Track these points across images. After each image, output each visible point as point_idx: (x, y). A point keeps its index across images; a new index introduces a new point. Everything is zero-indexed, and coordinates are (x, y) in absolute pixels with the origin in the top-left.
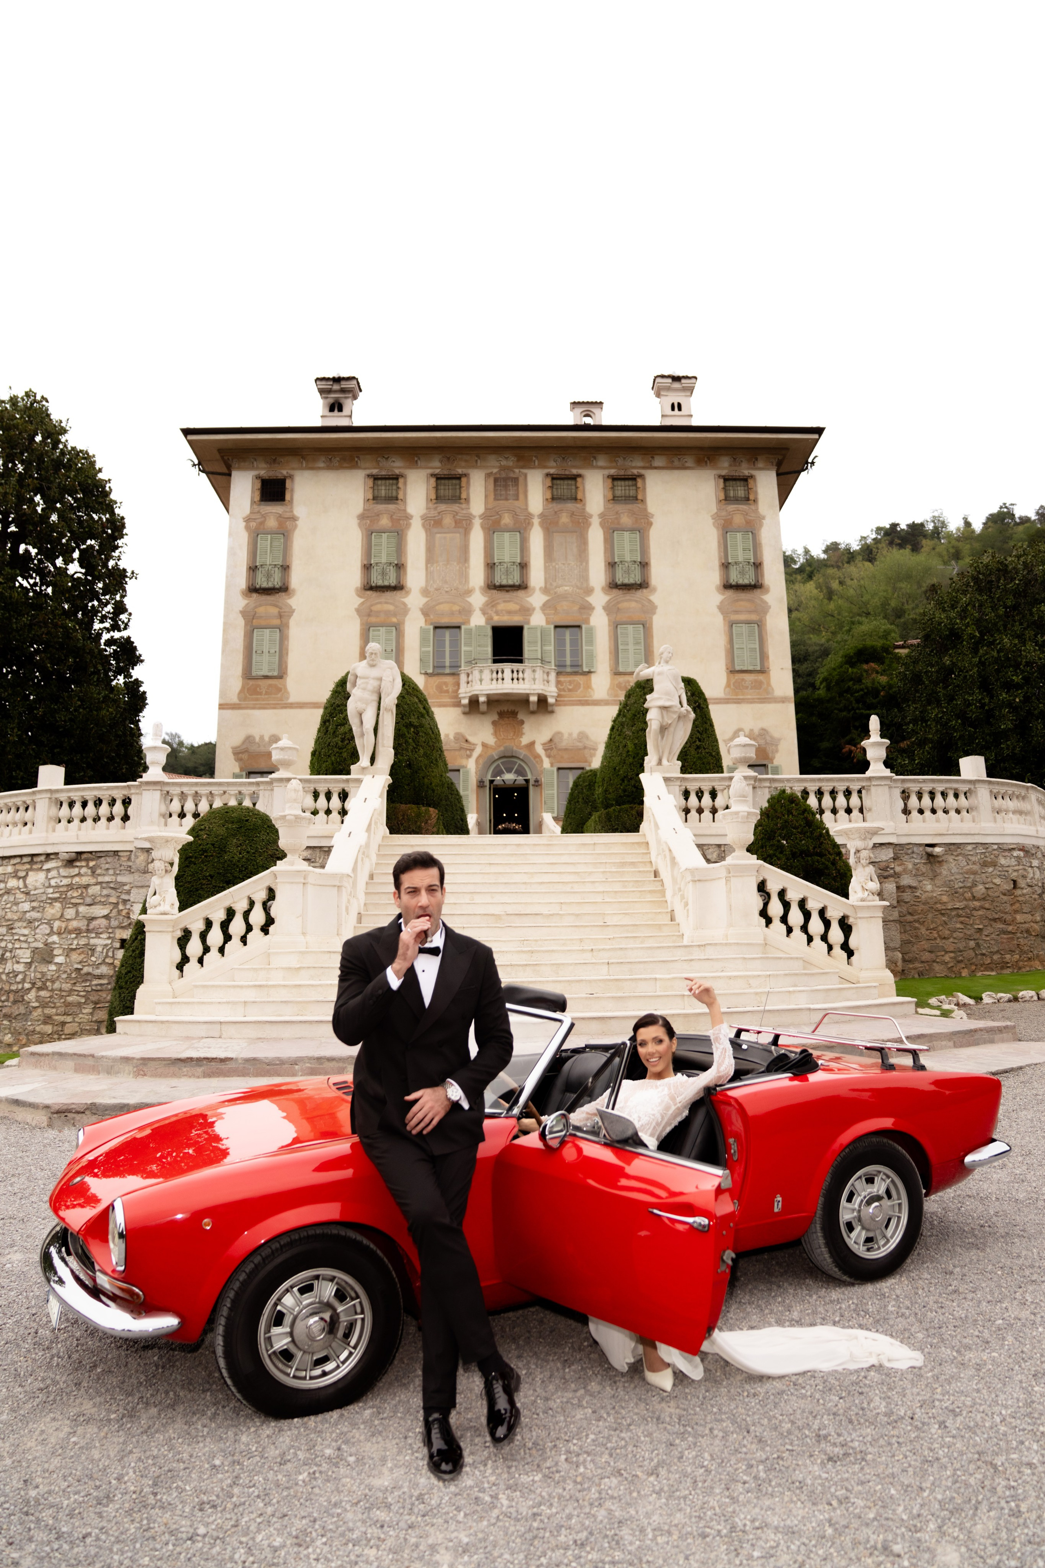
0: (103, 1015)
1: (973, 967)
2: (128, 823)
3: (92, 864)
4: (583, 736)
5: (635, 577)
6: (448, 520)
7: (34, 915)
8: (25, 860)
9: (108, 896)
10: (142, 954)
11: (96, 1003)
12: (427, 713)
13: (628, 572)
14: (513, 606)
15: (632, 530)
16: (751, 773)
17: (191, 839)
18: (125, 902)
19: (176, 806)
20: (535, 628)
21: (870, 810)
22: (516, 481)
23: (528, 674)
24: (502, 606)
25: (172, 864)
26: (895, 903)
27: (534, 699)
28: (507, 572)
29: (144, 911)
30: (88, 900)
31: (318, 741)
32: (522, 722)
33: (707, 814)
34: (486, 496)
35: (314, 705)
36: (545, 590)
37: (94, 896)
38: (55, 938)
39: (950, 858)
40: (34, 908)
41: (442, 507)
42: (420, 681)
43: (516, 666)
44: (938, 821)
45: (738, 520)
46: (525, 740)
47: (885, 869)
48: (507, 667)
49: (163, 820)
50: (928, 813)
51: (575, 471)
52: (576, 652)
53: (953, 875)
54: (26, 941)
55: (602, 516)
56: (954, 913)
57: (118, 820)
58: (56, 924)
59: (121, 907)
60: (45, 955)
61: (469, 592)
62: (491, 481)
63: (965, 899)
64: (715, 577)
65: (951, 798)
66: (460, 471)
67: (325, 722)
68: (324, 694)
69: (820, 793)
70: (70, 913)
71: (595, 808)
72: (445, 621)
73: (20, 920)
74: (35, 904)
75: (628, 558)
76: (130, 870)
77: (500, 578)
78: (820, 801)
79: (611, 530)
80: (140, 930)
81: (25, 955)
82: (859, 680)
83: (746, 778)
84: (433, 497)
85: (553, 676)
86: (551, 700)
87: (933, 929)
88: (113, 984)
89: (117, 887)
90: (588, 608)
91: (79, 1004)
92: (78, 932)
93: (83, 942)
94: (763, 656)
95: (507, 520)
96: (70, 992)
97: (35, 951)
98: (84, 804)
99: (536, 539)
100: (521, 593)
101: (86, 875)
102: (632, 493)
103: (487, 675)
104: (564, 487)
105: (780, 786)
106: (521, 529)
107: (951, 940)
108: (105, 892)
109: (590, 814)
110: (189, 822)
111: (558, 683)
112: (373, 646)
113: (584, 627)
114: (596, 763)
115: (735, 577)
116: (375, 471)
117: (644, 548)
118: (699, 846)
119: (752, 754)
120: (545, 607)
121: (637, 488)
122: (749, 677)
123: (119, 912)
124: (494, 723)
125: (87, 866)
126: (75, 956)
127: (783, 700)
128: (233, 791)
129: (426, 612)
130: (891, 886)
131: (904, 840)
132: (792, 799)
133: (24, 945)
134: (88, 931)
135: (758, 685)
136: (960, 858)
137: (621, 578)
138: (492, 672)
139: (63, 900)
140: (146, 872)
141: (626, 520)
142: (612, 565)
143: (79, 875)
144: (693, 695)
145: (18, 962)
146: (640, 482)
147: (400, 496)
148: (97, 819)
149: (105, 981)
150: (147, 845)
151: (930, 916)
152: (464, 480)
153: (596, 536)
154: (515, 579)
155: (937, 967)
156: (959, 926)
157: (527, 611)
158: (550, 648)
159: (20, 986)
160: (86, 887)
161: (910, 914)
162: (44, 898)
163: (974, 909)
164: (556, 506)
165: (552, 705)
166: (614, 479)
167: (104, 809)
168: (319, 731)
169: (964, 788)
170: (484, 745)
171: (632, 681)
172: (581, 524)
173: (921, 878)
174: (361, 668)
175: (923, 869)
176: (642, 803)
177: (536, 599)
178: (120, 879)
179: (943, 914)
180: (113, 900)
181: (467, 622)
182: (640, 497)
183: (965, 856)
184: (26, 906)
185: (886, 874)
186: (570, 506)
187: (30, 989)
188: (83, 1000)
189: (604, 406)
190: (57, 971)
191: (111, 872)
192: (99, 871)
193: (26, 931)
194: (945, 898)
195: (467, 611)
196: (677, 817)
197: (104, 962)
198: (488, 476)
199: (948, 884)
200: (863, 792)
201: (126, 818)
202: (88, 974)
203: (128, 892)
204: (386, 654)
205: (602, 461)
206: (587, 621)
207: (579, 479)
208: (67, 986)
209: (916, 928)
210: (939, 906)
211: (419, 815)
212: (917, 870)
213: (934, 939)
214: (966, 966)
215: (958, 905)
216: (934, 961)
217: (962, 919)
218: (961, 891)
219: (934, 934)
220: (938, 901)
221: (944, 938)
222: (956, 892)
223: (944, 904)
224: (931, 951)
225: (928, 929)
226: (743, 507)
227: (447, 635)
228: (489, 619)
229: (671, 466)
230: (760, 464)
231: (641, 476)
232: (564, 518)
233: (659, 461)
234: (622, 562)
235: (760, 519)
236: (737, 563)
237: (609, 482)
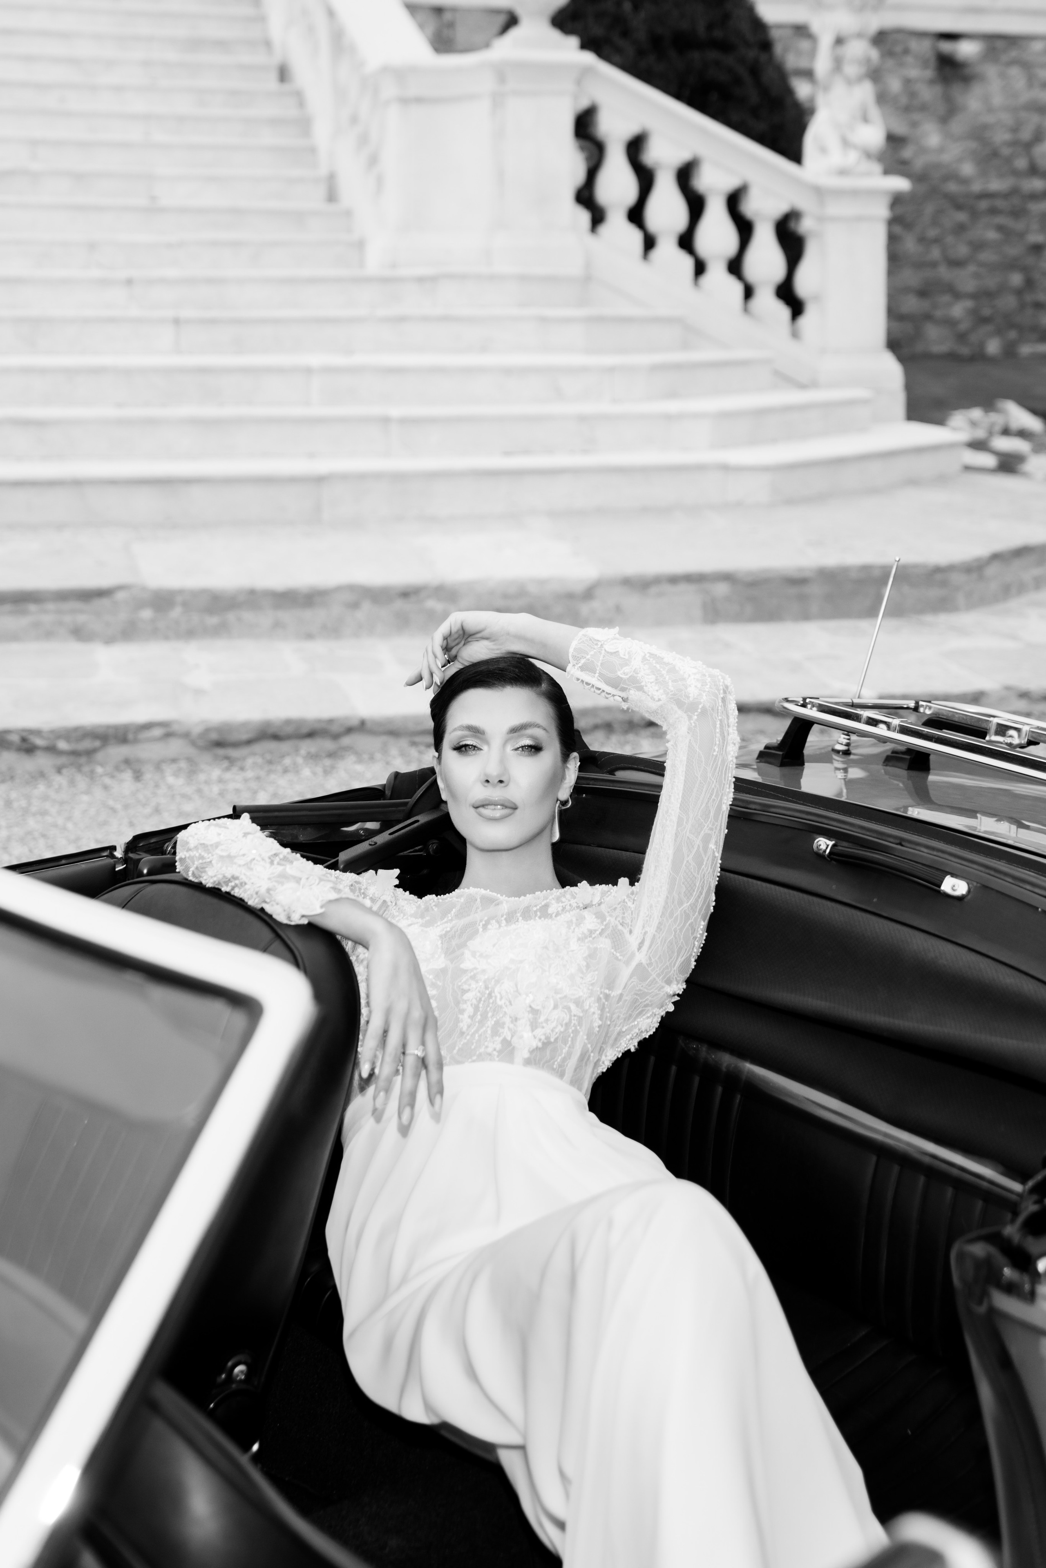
39: (991, 71)
53: (990, 110)
56: (984, 205)
63: (1016, 173)
87: (936, 241)
107: (972, 268)
136: (1015, 71)
156: (992, 235)
163: (1034, 197)
173: (916, 116)
175: (928, 93)
179: (959, 207)
183: (1027, 67)
194: (968, 169)
199: (979, 133)
210: (952, 187)
212: (912, 95)
213: (934, 265)
214: (999, 332)
215: (996, 185)
216: (928, 317)
217: (1001, 220)
218: (1006, 151)
219: (935, 253)
220: (952, 176)
221: (956, 263)
222: (995, 154)
223: (965, 181)
224: (923, 293)
225: (922, 240)
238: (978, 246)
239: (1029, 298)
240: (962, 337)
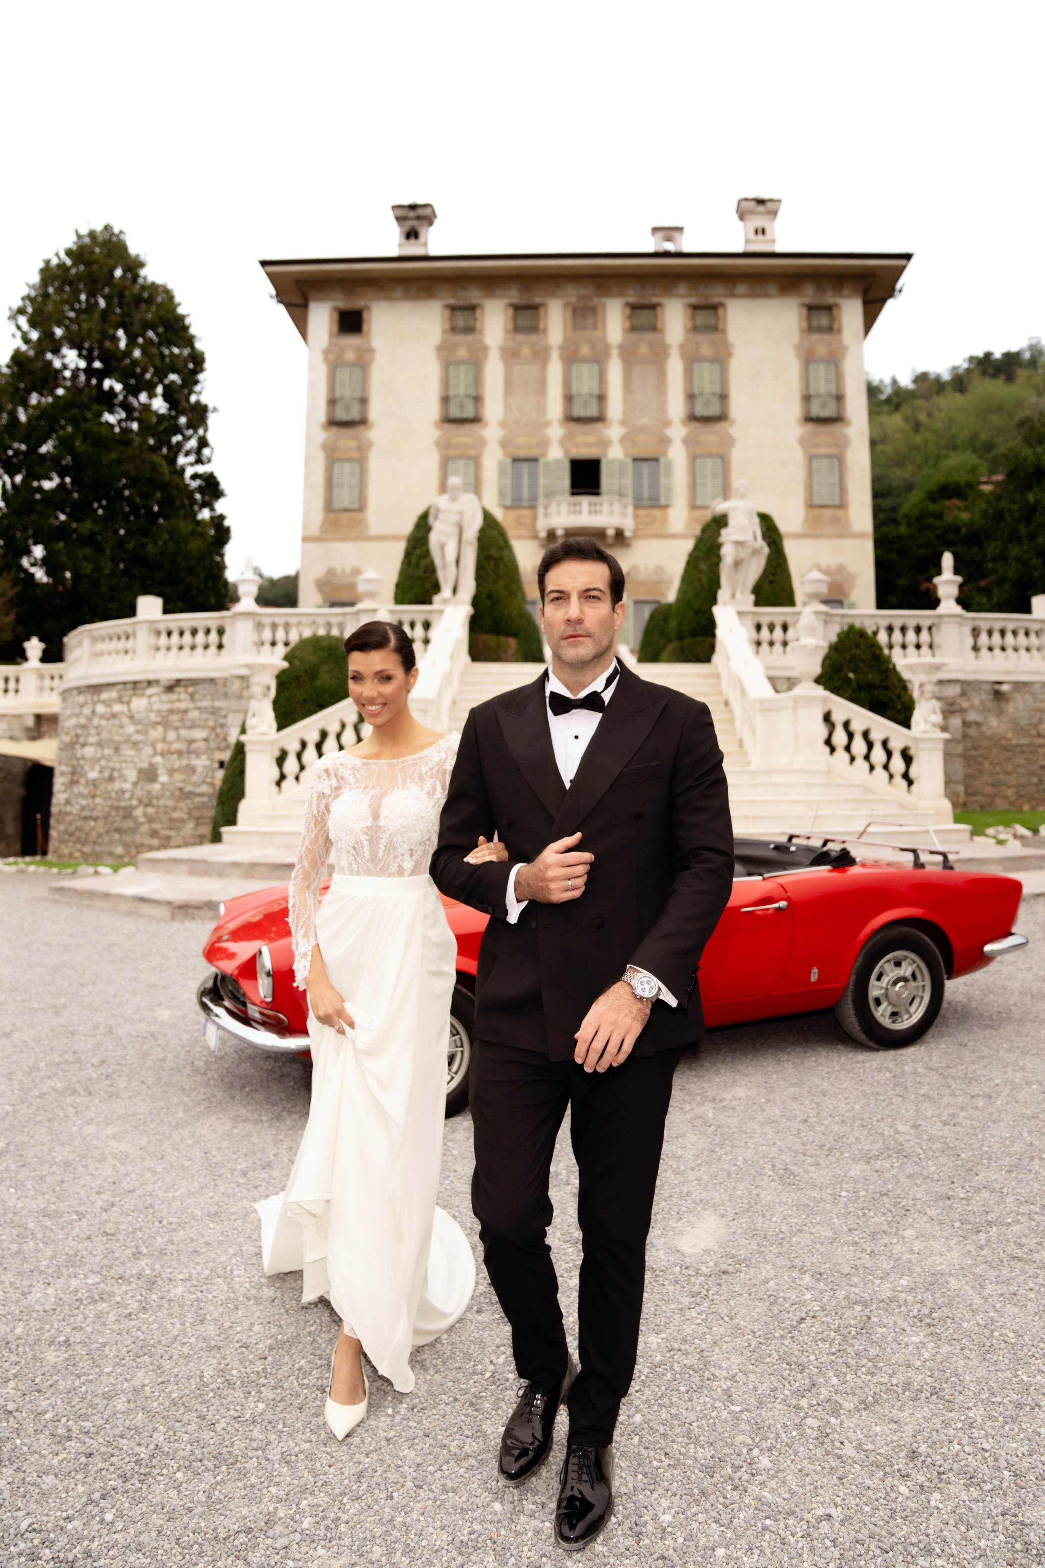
0: (206, 830)
1: (1035, 802)
2: (223, 651)
3: (190, 690)
4: (659, 569)
5: (714, 410)
6: (526, 351)
7: (139, 737)
8: (129, 686)
9: (206, 720)
10: (241, 772)
11: (198, 819)
12: (505, 546)
13: (707, 404)
14: (590, 439)
15: (712, 361)
16: (823, 608)
17: (285, 665)
18: (222, 726)
19: (267, 635)
20: (612, 461)
21: (939, 646)
22: (594, 310)
23: (605, 507)
24: (582, 438)
25: (268, 688)
26: (959, 737)
27: (611, 532)
28: (585, 404)
29: (243, 731)
30: (188, 724)
31: (402, 573)
33: (778, 647)
34: (565, 327)
35: (395, 538)
36: (624, 422)
37: (193, 721)
38: (158, 759)
39: (1017, 696)
40: (138, 732)
41: (521, 338)
42: (498, 514)
43: (593, 499)
44: (1007, 658)
45: (821, 350)
47: (952, 704)
48: (585, 501)
49: (255, 649)
50: (997, 651)
51: (654, 300)
52: (655, 484)
53: (1018, 711)
54: (132, 762)
55: (682, 346)
56: (1018, 749)
57: (213, 649)
58: (160, 747)
59: (218, 730)
60: (149, 775)
61: (547, 424)
62: (569, 311)
63: (1031, 736)
64: (796, 410)
65: (1021, 637)
66: (538, 300)
67: (408, 554)
68: (407, 527)
69: (890, 629)
70: (172, 735)
71: (669, 640)
72: (523, 453)
73: (126, 741)
74: (139, 727)
75: (707, 389)
76: (226, 696)
77: (578, 411)
78: (890, 635)
79: (691, 360)
80: (240, 750)
81: (132, 775)
82: (940, 517)
83: (816, 613)
84: (511, 327)
85: (630, 510)
86: (628, 534)
87: (997, 764)
88: (215, 802)
89: (215, 711)
90: (665, 441)
91: (183, 821)
92: (179, 753)
93: (184, 762)
94: (843, 491)
95: (585, 351)
96: (174, 809)
97: (141, 771)
98: (181, 634)
99: (615, 370)
100: (598, 426)
101: (185, 700)
102: (713, 322)
103: (564, 508)
104: (644, 317)
105: (849, 620)
106: (600, 359)
107: (1014, 775)
108: (204, 716)
109: (665, 647)
110: (281, 650)
111: (636, 516)
112: (454, 480)
113: (663, 461)
114: (671, 596)
115: (816, 411)
116: (452, 302)
117: (724, 380)
118: (772, 680)
119: (824, 589)
120: (623, 440)
121: (717, 318)
122: (827, 513)
123: (217, 735)
125: (186, 692)
126: (178, 776)
127: (861, 536)
128: (321, 621)
129: (504, 445)
130: (956, 722)
131: (971, 677)
132: (862, 634)
133: (131, 765)
134: (189, 752)
135: (836, 520)
136: (1028, 696)
137: (700, 410)
138: (570, 504)
139: (165, 724)
140: (240, 697)
141: (706, 350)
142: (691, 397)
143: (179, 700)
144: (768, 529)
145: (125, 781)
146: (720, 311)
147: (478, 325)
148: (193, 647)
149: (205, 799)
150: (244, 672)
151: (994, 751)
152: (542, 311)
153: (675, 367)
154: (593, 411)
155: (999, 801)
156: (1022, 762)
157: (605, 444)
158: (628, 481)
159: (128, 803)
160: (186, 711)
161: (976, 749)
162: (147, 721)
163: (1040, 746)
164: (635, 336)
165: (629, 539)
166: (695, 308)
167: (200, 638)
168: (403, 563)
169: (1034, 627)
171: (707, 516)
172: (660, 355)
173: (987, 714)
174: (443, 502)
175: (990, 705)
176: (714, 635)
177: (614, 431)
178: (219, 704)
179: (1007, 750)
180: (211, 723)
181: (545, 455)
182: (721, 326)
183: (1033, 694)
184: (131, 729)
185: (952, 709)
186: (649, 336)
187: (136, 807)
188: (185, 816)
189: (685, 231)
190: (162, 789)
191: (208, 697)
192: (197, 697)
193: (131, 752)
194: (1010, 735)
195: (545, 444)
196: (748, 649)
197: (204, 782)
198: (566, 305)
199: (1014, 721)
200: (934, 630)
201: (220, 646)
202: (190, 793)
203: (225, 717)
204: (465, 488)
205: (682, 289)
206: (665, 453)
207: (659, 310)
208: (171, 803)
209: (980, 763)
210: (1004, 742)
211: (498, 645)
212: (984, 706)
213: (998, 774)
214: (1028, 801)
215: (1023, 741)
216: (996, 795)
217: (1026, 755)
218: (1026, 728)
219: (998, 769)
220: (1003, 737)
221: (1007, 773)
222: (1022, 729)
223: (1009, 740)
224: (994, 785)
225: (991, 764)
226: (827, 337)
227: (525, 468)
228: (567, 452)
229: (753, 295)
230: (846, 292)
231: (722, 305)
232: (643, 349)
233: (741, 289)
234: (701, 394)
235: (844, 349)
236: (818, 395)
237: (689, 312)
238: (1019, 766)
239: (1041, 787)
240: (1012, 804)
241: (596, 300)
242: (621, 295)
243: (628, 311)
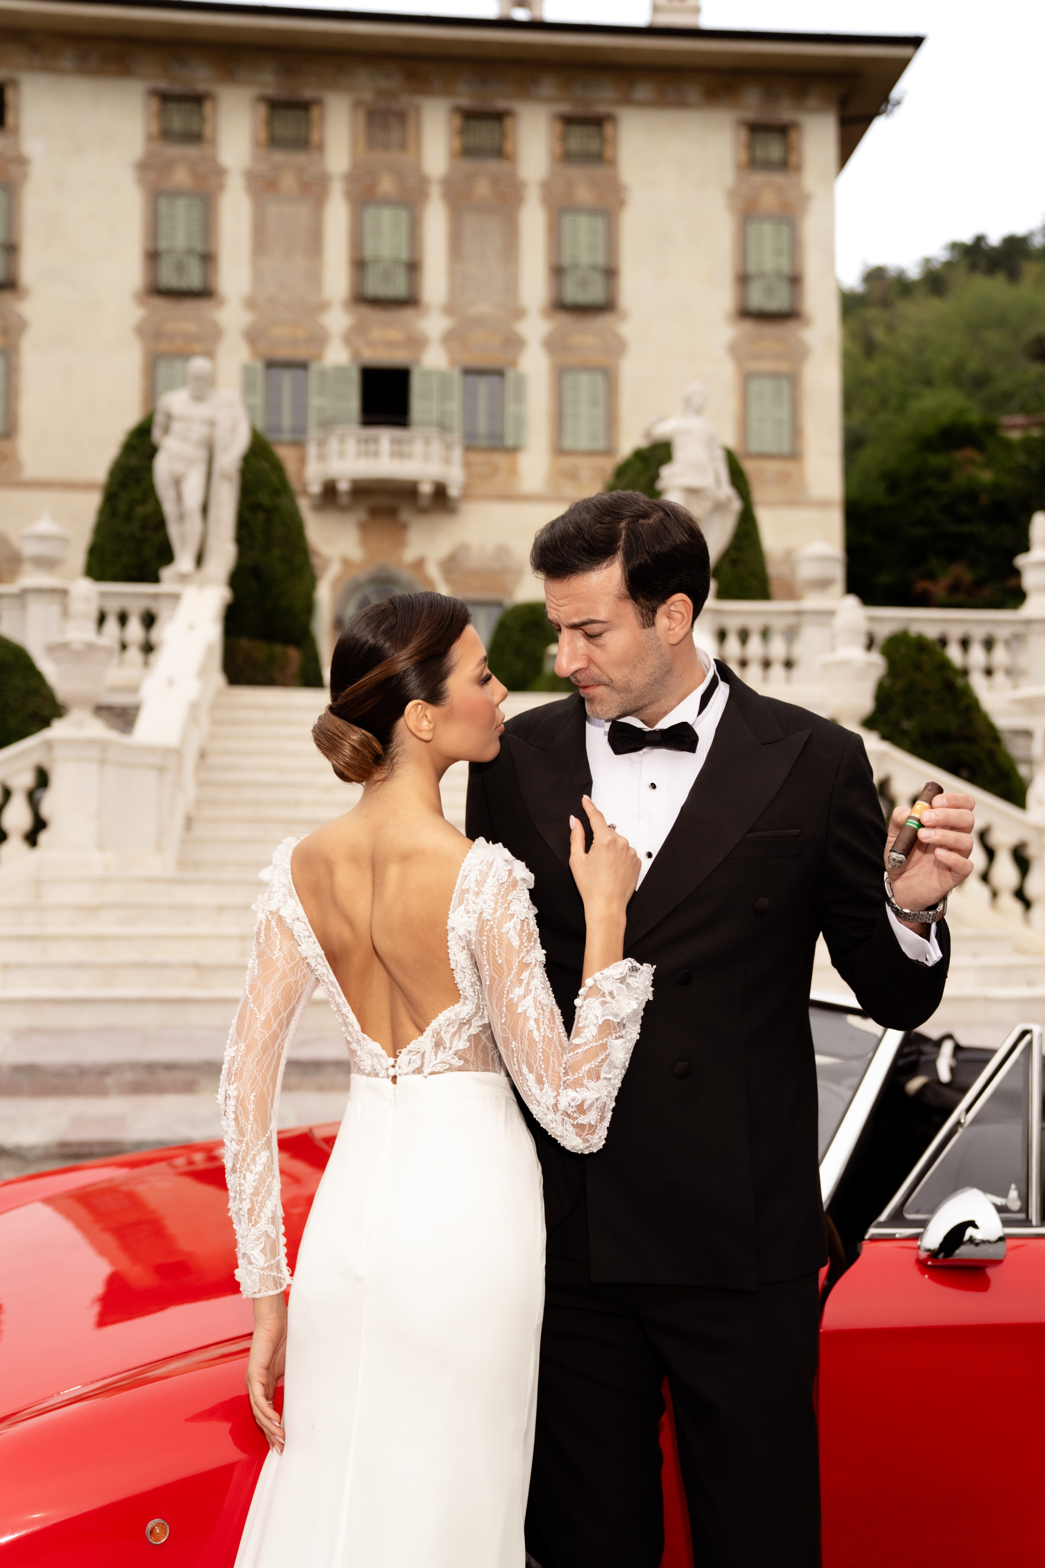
4: (502, 551)
5: (594, 293)
6: (288, 181)
13: (583, 284)
14: (394, 334)
15: (594, 212)
20: (428, 374)
22: (402, 117)
23: (418, 447)
24: (377, 333)
27: (426, 488)
28: (387, 276)
32: (404, 527)
34: (354, 143)
36: (449, 309)
41: (280, 157)
43: (399, 432)
45: (768, 200)
46: (410, 554)
48: (384, 436)
51: (500, 104)
52: (497, 412)
55: (545, 185)
61: (323, 307)
62: (361, 116)
64: (724, 297)
66: (308, 93)
72: (284, 353)
75: (584, 259)
77: (375, 287)
79: (558, 210)
82: (945, 475)
84: (263, 135)
85: (457, 452)
86: (454, 492)
90: (515, 343)
94: (796, 431)
95: (387, 185)
99: (435, 221)
100: (407, 314)
102: (595, 146)
103: (351, 446)
104: (484, 133)
106: (410, 201)
111: (466, 464)
113: (510, 375)
115: (757, 299)
116: (163, 84)
117: (612, 244)
120: (449, 338)
121: (603, 140)
122: (771, 467)
124: (363, 527)
127: (824, 504)
129: (252, 337)
135: (784, 479)
137: (573, 293)
138: (359, 441)
141: (584, 194)
142: (557, 272)
146: (608, 129)
147: (208, 131)
152: (315, 112)
153: (533, 221)
154: (398, 288)
157: (418, 343)
158: (455, 406)
164: (469, 166)
165: (455, 500)
166: (568, 121)
170: (346, 562)
172: (508, 198)
174: (179, 401)
177: (433, 324)
181: (319, 357)
182: (608, 154)
186: (492, 166)
195: (320, 339)
198: (357, 105)
205: (547, 88)
206: (514, 363)
207: (508, 122)
211: (271, 658)
226: (778, 178)
227: (287, 378)
228: (356, 354)
229: (662, 102)
230: (812, 101)
231: (611, 118)
232: (482, 188)
233: (643, 91)
234: (575, 266)
235: (805, 198)
236: (761, 275)
237: (558, 127)
241: (405, 101)
242: (447, 92)
243: (457, 121)
